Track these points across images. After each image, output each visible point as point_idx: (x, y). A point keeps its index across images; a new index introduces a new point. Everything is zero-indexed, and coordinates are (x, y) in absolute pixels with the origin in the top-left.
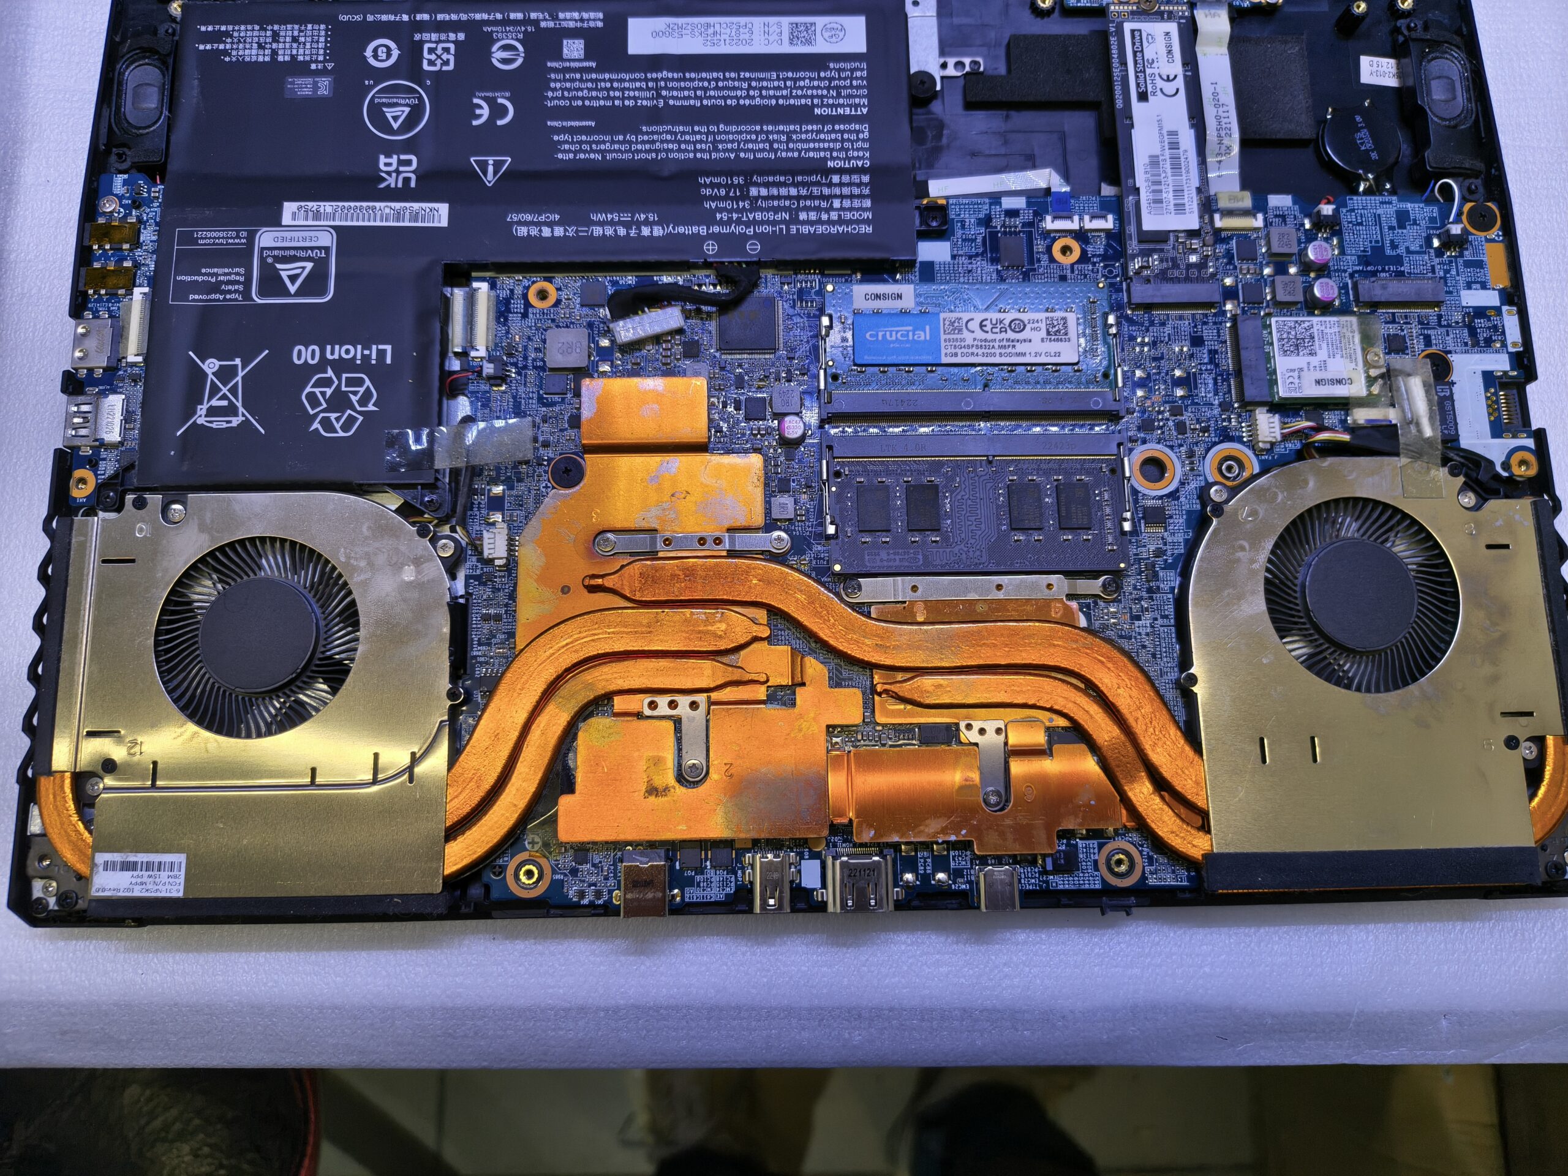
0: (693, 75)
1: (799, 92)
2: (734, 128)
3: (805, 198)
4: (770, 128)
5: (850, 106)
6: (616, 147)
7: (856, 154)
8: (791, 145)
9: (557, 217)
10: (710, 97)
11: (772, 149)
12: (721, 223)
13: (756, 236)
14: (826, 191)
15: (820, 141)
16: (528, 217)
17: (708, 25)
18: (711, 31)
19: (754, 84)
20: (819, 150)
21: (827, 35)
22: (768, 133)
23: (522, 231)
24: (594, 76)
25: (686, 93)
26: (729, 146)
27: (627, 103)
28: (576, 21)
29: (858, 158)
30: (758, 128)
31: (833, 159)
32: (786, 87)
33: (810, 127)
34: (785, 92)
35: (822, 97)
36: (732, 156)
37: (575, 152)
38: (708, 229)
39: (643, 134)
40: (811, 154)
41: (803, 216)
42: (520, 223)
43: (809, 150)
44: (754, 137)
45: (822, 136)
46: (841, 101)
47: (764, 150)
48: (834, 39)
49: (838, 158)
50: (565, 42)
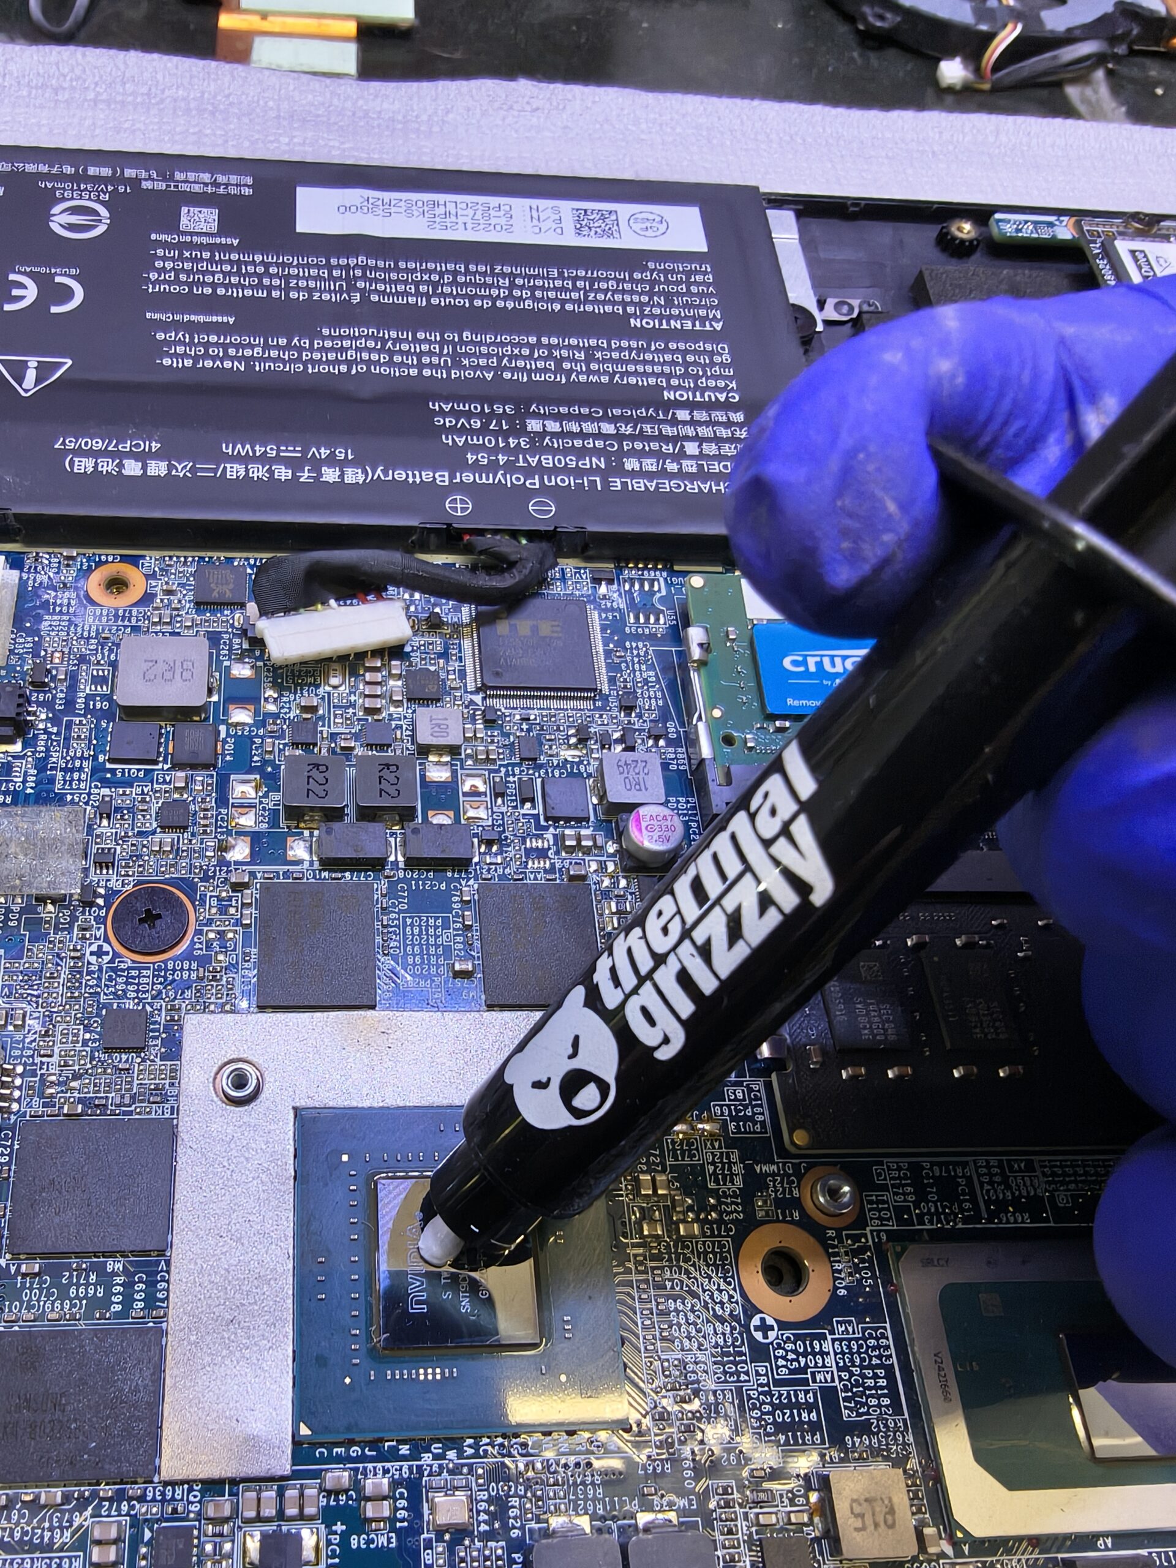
0: (411, 265)
1: (601, 297)
2: (490, 338)
4: (554, 341)
5: (694, 319)
6: (274, 354)
7: (712, 383)
9: (155, 446)
10: (444, 295)
12: (476, 467)
14: (668, 430)
15: (645, 362)
16: (98, 444)
17: (437, 204)
18: (442, 210)
19: (519, 281)
20: (645, 374)
21: (637, 227)
23: (84, 465)
24: (235, 257)
25: (401, 288)
26: (483, 362)
27: (293, 295)
28: (206, 184)
29: (716, 389)
30: (533, 340)
31: (670, 387)
35: (641, 304)
36: (489, 376)
37: (196, 358)
38: (452, 477)
41: (631, 464)
42: (79, 452)
45: (649, 357)
47: (545, 370)
48: (650, 233)
50: (184, 210)
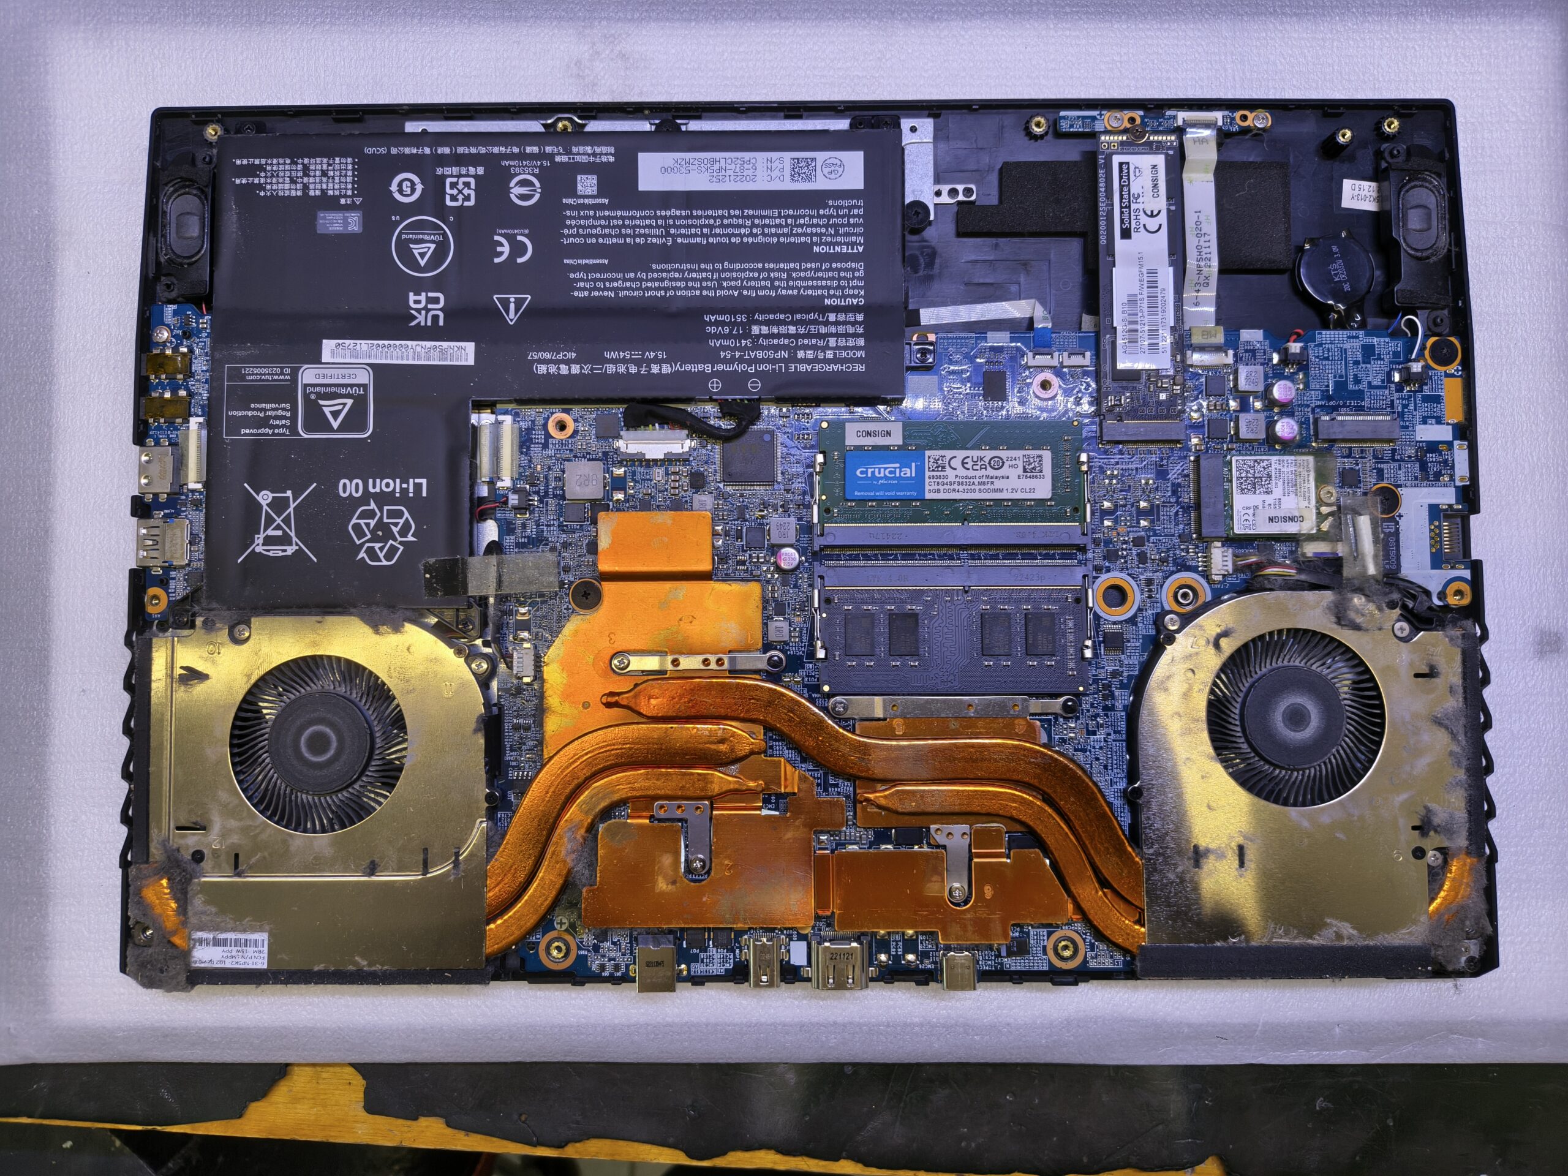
0: (700, 213)
1: (800, 230)
2: (737, 266)
3: (803, 336)
4: (772, 266)
5: (847, 244)
6: (628, 284)
7: (851, 292)
8: (791, 283)
9: (574, 355)
10: (716, 235)
11: (773, 287)
12: (725, 361)
13: (757, 374)
14: (823, 330)
15: (818, 279)
16: (548, 356)
17: (714, 161)
19: (757, 221)
20: (817, 287)
21: (826, 170)
22: (770, 270)
23: (542, 369)
24: (607, 213)
25: (693, 231)
26: (733, 283)
27: (638, 240)
28: (589, 155)
29: (853, 296)
30: (760, 266)
31: (830, 297)
32: (787, 225)
33: (809, 265)
34: (785, 230)
35: (820, 235)
36: (736, 293)
37: (590, 290)
38: (713, 367)
39: (653, 271)
40: (810, 292)
41: (801, 354)
42: (541, 361)
43: (807, 288)
44: (756, 275)
45: (820, 274)
46: (839, 239)
47: (765, 288)
48: (833, 176)
49: (834, 296)
50: (579, 177)
